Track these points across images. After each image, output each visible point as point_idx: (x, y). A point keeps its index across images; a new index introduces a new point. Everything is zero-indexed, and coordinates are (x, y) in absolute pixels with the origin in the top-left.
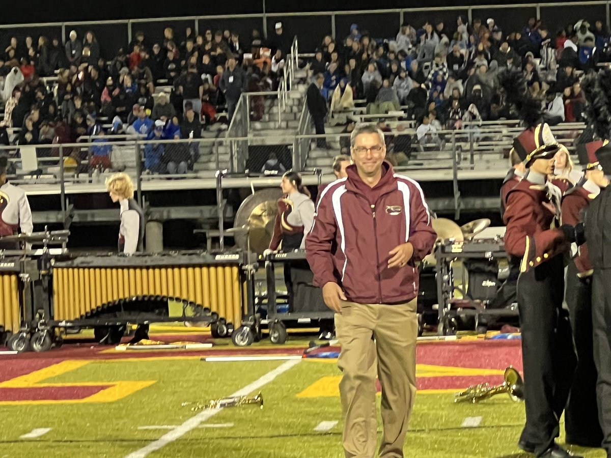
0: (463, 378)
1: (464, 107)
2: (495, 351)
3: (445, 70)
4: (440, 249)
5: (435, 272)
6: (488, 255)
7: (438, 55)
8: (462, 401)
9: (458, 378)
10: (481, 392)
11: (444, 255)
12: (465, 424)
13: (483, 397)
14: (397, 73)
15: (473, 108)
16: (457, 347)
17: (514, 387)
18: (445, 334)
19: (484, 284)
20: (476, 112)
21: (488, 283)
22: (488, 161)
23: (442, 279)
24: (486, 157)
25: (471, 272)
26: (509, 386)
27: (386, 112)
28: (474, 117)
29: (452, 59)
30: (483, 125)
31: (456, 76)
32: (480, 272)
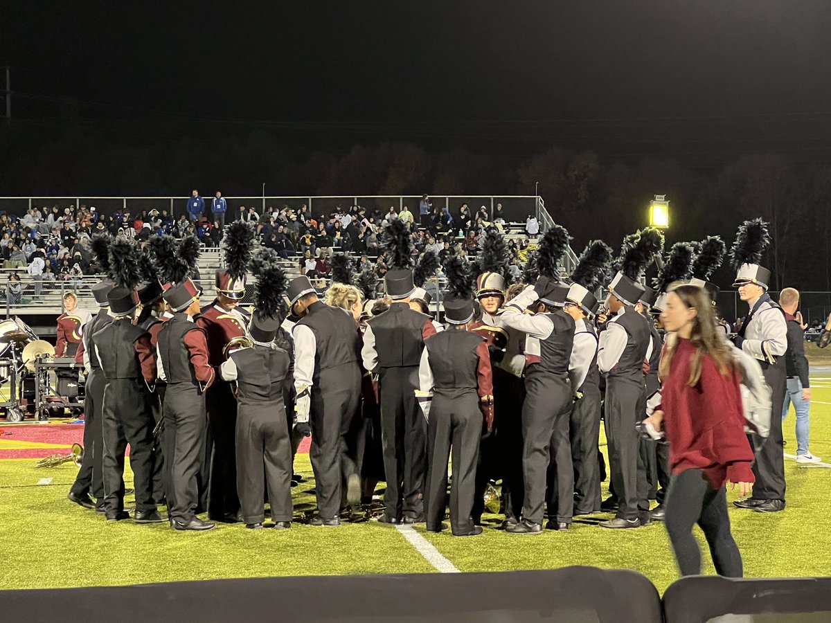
0: (46, 450)
1: (71, 266)
2: (72, 432)
3: (59, 239)
4: (38, 360)
5: (35, 377)
6: (72, 366)
7: (54, 229)
8: (41, 466)
9: (42, 450)
10: (55, 460)
11: (41, 365)
12: (39, 483)
13: (56, 464)
14: (24, 241)
15: (77, 266)
16: (47, 429)
17: (79, 457)
18: (40, 419)
19: (69, 385)
20: (78, 268)
21: (72, 385)
22: (86, 303)
23: (39, 381)
24: (85, 299)
25: (59, 377)
26: (75, 456)
27: (17, 268)
28: (77, 272)
29: (64, 232)
30: (83, 278)
31: (66, 244)
32: (66, 377)
